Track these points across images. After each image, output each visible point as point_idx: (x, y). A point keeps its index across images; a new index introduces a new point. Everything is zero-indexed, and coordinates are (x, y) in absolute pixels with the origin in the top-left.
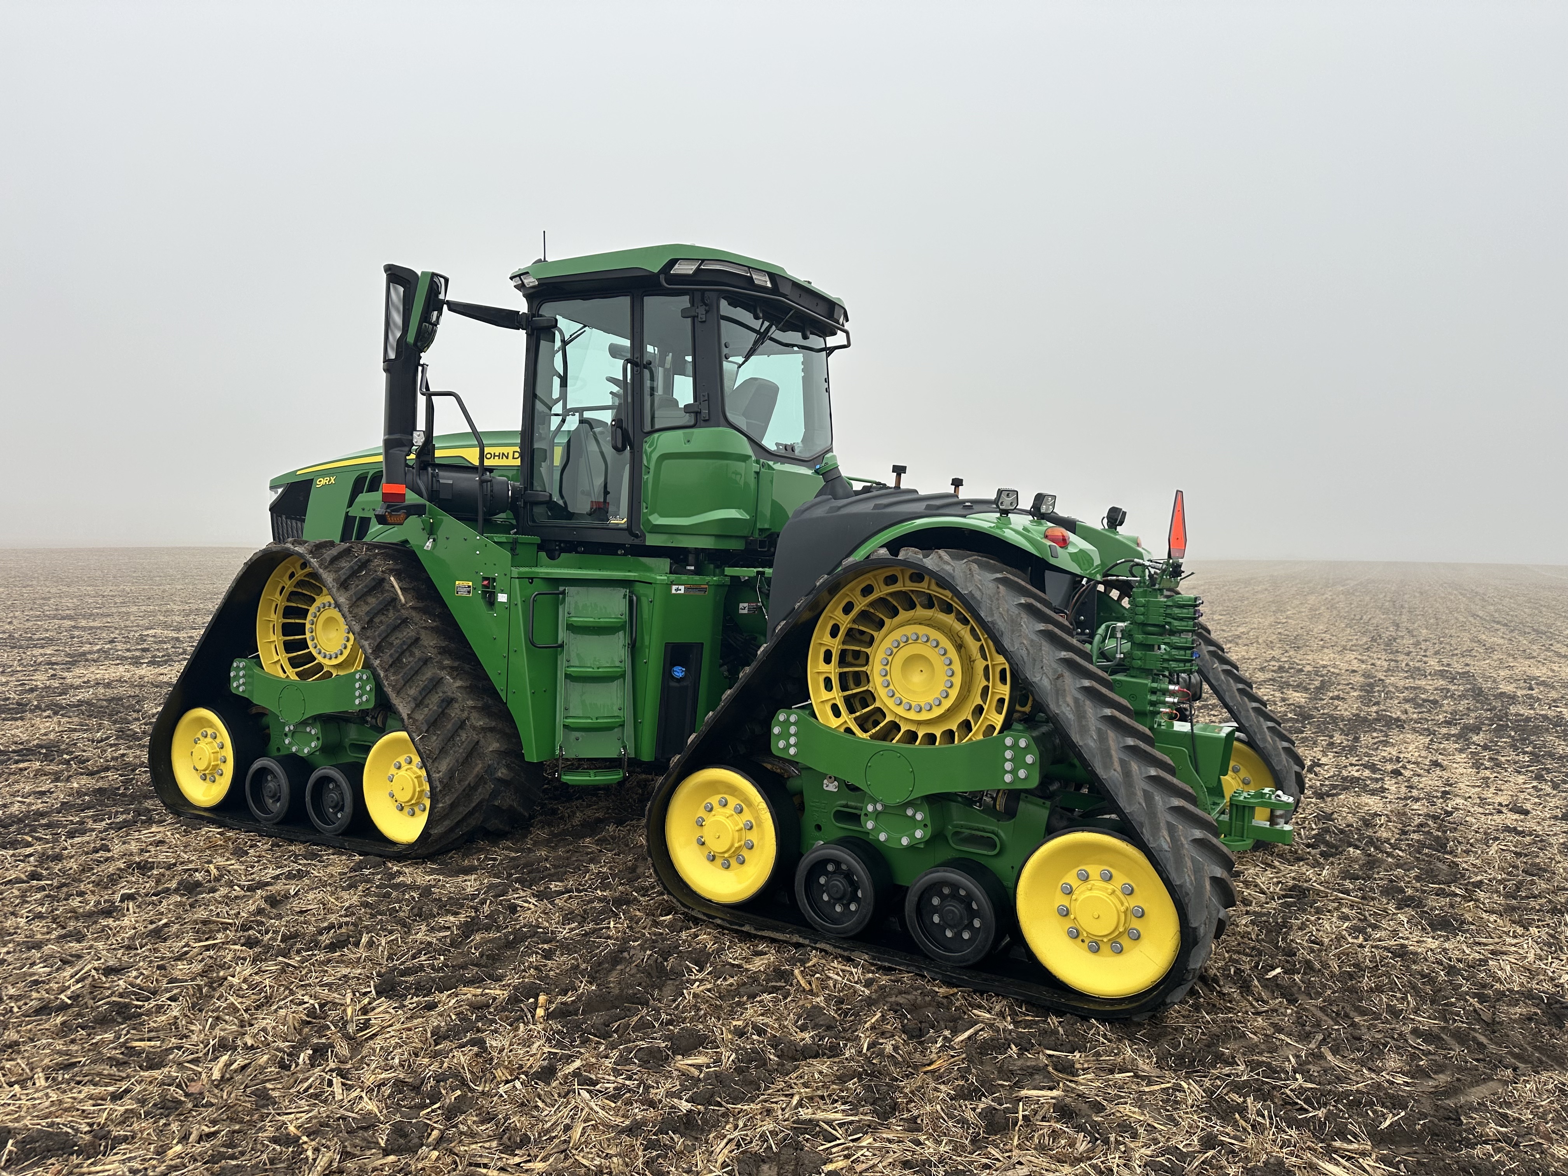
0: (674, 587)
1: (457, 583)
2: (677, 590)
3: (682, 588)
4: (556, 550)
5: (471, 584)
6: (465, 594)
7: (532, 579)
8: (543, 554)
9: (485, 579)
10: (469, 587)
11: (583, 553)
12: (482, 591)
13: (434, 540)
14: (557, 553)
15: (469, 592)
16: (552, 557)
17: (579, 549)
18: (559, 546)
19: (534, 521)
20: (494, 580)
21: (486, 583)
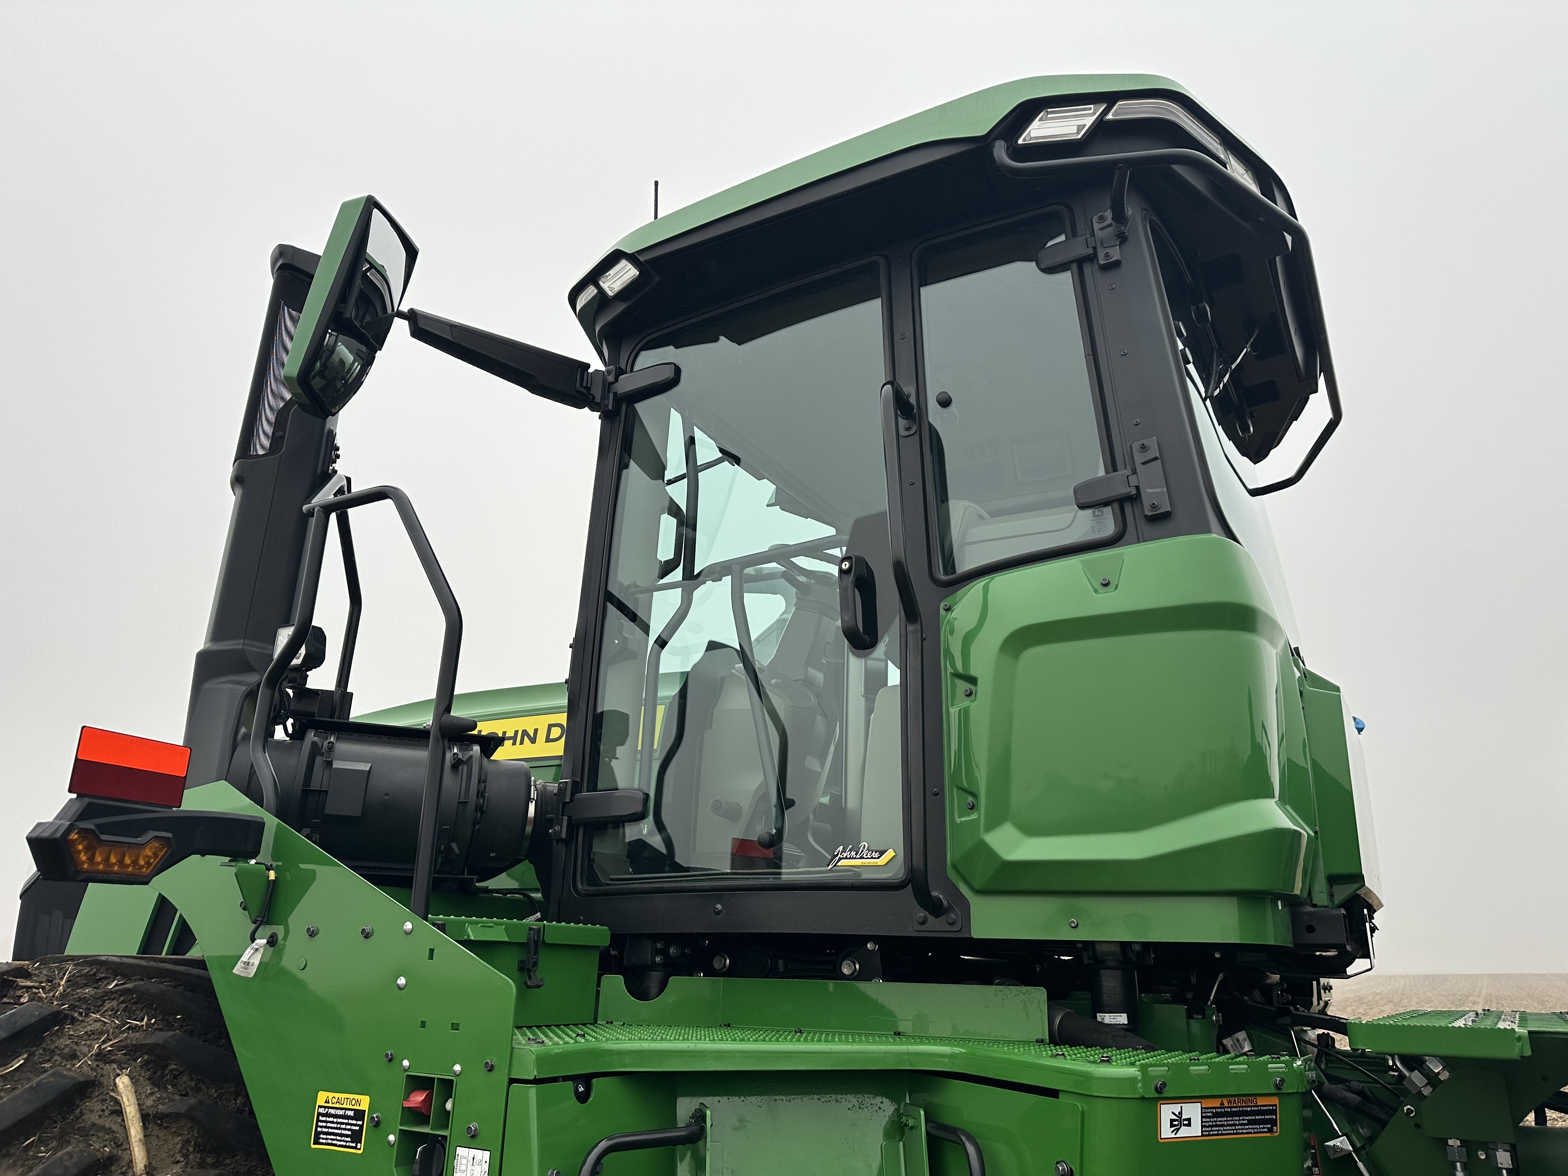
0: (1167, 1112)
1: (322, 1097)
2: (1178, 1122)
3: (1193, 1111)
4: (654, 966)
5: (364, 1102)
6: (340, 1147)
7: (587, 1079)
8: (615, 983)
9: (418, 1083)
10: (359, 1115)
11: (729, 973)
12: (404, 1135)
13: (272, 941)
14: (655, 977)
15: (356, 1137)
16: (639, 991)
17: (717, 964)
18: (664, 952)
19: (592, 879)
20: (447, 1087)
21: (418, 1098)
